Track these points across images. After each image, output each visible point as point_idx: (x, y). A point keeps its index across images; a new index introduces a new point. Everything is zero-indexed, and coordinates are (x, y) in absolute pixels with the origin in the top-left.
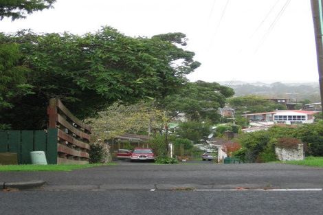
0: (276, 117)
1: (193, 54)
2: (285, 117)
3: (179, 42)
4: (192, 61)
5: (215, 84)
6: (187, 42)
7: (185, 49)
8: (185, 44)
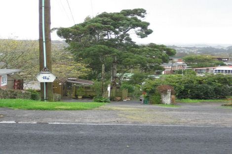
0: (216, 71)
1: (148, 24)
2: (222, 71)
3: (140, 15)
4: (147, 29)
5: (163, 46)
6: (145, 15)
7: (143, 20)
8: (143, 17)
